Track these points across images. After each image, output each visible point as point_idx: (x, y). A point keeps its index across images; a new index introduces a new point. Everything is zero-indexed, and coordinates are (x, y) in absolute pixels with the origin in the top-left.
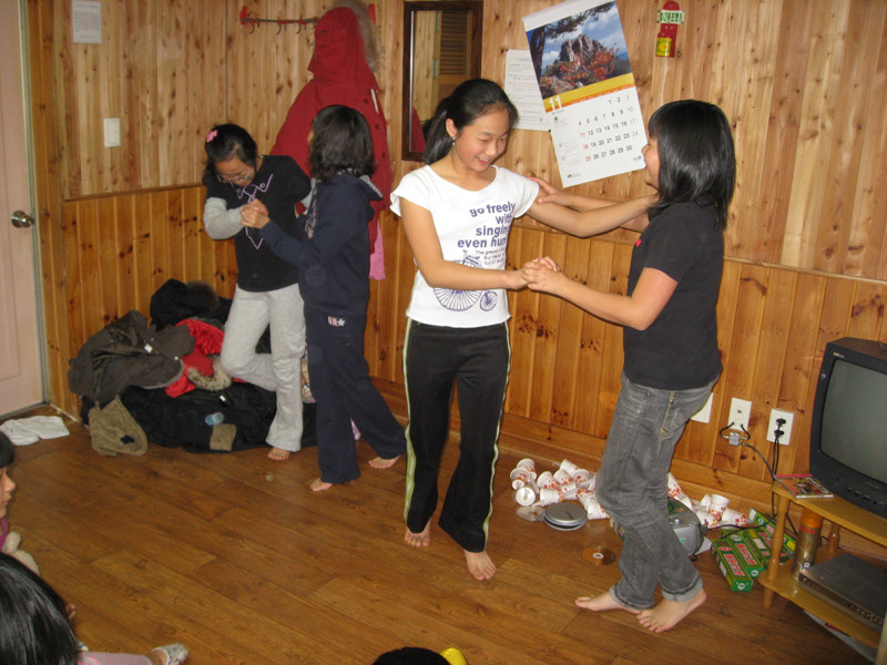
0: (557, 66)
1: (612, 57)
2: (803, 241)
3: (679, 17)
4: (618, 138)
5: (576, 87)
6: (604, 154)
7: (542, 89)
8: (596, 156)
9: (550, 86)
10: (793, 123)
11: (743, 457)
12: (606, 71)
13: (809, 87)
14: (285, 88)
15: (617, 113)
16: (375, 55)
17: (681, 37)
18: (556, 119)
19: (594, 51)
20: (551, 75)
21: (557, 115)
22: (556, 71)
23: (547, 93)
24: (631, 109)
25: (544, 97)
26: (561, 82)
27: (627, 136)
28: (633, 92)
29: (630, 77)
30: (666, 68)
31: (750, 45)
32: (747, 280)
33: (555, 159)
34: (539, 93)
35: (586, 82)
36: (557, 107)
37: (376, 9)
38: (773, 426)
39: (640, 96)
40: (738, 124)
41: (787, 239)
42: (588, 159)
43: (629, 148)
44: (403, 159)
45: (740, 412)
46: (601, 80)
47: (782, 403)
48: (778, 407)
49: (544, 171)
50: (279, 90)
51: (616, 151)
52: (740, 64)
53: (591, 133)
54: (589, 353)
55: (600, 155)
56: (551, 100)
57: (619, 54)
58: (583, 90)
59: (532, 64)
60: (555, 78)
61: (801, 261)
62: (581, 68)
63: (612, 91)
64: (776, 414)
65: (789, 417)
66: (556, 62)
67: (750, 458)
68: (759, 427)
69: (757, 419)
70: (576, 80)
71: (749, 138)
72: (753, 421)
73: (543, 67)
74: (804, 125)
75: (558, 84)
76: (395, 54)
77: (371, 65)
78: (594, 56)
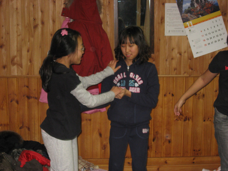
0: (189, 9)
1: (212, 5)
4: (217, 36)
5: (199, 17)
6: (212, 43)
7: (183, 19)
8: (209, 44)
9: (187, 17)
12: (210, 10)
14: (40, 26)
15: (216, 26)
18: (190, 30)
19: (205, 3)
20: (187, 13)
21: (190, 29)
22: (189, 11)
23: (185, 20)
24: (221, 24)
25: (184, 22)
26: (191, 15)
27: (221, 35)
28: (221, 18)
29: (219, 12)
33: (190, 47)
34: (181, 21)
35: (202, 15)
36: (190, 26)
39: (224, 19)
42: (206, 45)
43: (222, 39)
46: (208, 14)
49: (185, 52)
50: (36, 27)
51: (217, 41)
54: (208, 123)
55: (211, 43)
56: (187, 23)
57: (215, 3)
58: (201, 18)
59: (178, 9)
60: (189, 14)
62: (200, 10)
63: (213, 18)
66: (189, 7)
70: (198, 15)
73: (183, 10)
75: (190, 16)
78: (205, 5)
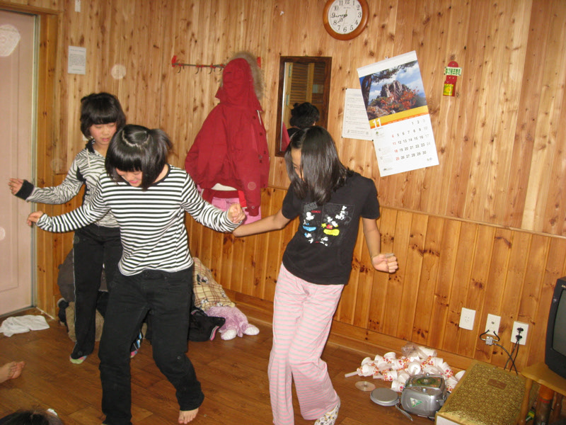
0: (379, 99)
1: (415, 95)
2: (536, 214)
3: (458, 72)
4: (417, 146)
5: (391, 113)
6: (408, 156)
7: (369, 114)
8: (403, 157)
9: (374, 112)
10: (530, 139)
11: (495, 353)
12: (410, 104)
13: (540, 117)
14: (199, 109)
15: (417, 130)
16: (260, 89)
17: (459, 84)
18: (377, 133)
19: (403, 91)
20: (375, 105)
21: (378, 131)
22: (378, 103)
23: (372, 116)
24: (426, 128)
25: (370, 119)
26: (380, 109)
27: (423, 145)
28: (428, 117)
29: (425, 108)
30: (449, 103)
31: (503, 90)
32: (499, 238)
33: (376, 159)
34: (366, 117)
35: (397, 110)
36: (378, 126)
37: (262, 60)
38: (515, 333)
39: (432, 120)
40: (495, 139)
41: (525, 212)
42: (398, 159)
43: (424, 153)
44: (276, 155)
45: (493, 323)
46: (407, 109)
47: (520, 317)
48: (518, 320)
49: (368, 166)
50: (195, 109)
51: (416, 154)
52: (497, 101)
53: (400, 142)
54: (395, 283)
55: (405, 157)
56: (374, 121)
57: (418, 93)
58: (395, 115)
59: (362, 98)
60: (377, 107)
61: (534, 226)
62: (394, 102)
63: (414, 116)
64: (517, 325)
65: (525, 327)
66: (378, 97)
67: (499, 354)
68: (506, 333)
69: (505, 328)
70: (391, 109)
71: (502, 148)
72: (502, 329)
73: (370, 100)
74: (537, 141)
75: (379, 111)
76: (273, 89)
77: (258, 95)
78: (403, 94)
